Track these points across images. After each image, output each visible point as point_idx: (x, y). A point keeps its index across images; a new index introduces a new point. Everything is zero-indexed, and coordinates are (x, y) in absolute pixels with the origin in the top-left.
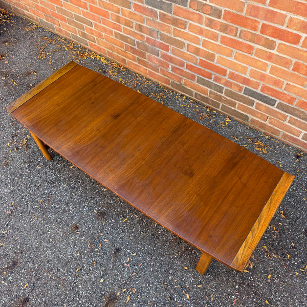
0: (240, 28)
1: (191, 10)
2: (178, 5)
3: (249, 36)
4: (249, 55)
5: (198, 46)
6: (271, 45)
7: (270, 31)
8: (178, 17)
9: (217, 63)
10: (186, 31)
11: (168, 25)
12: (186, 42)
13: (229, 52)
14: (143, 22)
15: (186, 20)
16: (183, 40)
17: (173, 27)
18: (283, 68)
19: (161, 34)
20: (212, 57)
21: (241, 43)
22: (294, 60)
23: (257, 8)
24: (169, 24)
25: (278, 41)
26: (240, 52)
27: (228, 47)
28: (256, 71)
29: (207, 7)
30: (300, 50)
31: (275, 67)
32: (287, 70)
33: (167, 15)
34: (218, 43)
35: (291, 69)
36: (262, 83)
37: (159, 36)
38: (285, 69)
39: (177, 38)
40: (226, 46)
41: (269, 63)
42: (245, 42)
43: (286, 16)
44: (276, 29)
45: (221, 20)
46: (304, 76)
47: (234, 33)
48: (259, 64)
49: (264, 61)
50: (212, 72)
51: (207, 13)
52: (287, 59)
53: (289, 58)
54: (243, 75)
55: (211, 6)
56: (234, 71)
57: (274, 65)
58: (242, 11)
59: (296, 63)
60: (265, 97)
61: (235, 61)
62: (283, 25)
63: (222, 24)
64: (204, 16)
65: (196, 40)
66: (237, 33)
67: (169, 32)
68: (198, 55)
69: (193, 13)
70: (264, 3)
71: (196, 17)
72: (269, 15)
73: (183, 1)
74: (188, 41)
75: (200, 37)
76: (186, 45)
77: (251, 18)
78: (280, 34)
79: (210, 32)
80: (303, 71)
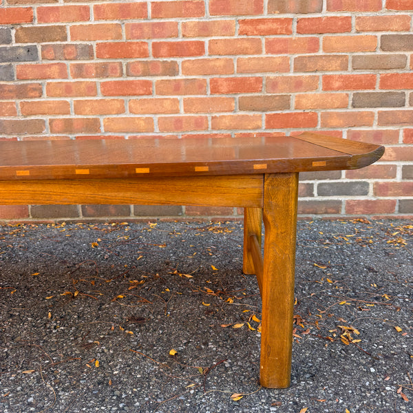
0: (124, 62)
1: (45, 62)
2: (22, 63)
3: (140, 67)
4: (150, 97)
5: (67, 117)
6: (171, 69)
7: (164, 50)
8: (25, 82)
9: (106, 131)
10: (44, 99)
11: (10, 101)
12: (47, 118)
13: (119, 105)
15: (40, 82)
16: (40, 117)
17: (18, 101)
18: (199, 96)
20: (93, 125)
21: (132, 82)
22: (208, 78)
23: (140, 26)
24: (12, 98)
25: (179, 60)
26: (135, 98)
27: (116, 98)
28: (166, 118)
29: (69, 49)
30: (209, 60)
31: (189, 98)
32: (205, 96)
33: (5, 85)
34: (99, 97)
35: (209, 92)
36: (180, 135)
38: (202, 96)
39: (28, 118)
40: (112, 98)
41: (178, 97)
42: (138, 78)
43: (177, 23)
44: (171, 45)
45: (96, 61)
46: (227, 96)
47: (119, 71)
48: (167, 104)
49: (172, 97)
51: (72, 57)
52: (199, 80)
53: (201, 77)
54: (150, 134)
55: (76, 45)
56: (135, 135)
57: (186, 97)
58: (120, 36)
59: (212, 80)
61: (132, 116)
62: (177, 36)
63: (97, 66)
64: (68, 63)
65: (64, 108)
66: (122, 70)
67: (14, 113)
68: (71, 132)
69: (49, 66)
70: (146, 17)
71: (55, 69)
72: (157, 30)
73: (31, 52)
74: (49, 114)
75: (68, 100)
76: (47, 124)
77: (135, 41)
78: (178, 50)
79: (83, 85)
80: (224, 88)
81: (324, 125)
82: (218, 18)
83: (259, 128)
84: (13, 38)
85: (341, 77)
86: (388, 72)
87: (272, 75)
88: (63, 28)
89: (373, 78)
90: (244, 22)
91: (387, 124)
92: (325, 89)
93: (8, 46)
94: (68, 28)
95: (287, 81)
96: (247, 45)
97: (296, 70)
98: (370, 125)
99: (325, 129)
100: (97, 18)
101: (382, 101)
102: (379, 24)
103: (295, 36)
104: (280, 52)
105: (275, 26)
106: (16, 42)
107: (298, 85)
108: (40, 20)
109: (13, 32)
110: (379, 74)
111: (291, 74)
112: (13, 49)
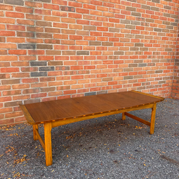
0: (77, 71)
1: (56, 71)
2: (50, 71)
3: (81, 72)
4: (83, 79)
5: (62, 86)
6: (88, 72)
7: (87, 68)
8: (50, 77)
9: (72, 89)
10: (56, 81)
12: (56, 86)
13: (75, 82)
14: (29, 87)
15: (54, 76)
16: (54, 86)
17: (48, 82)
18: (94, 78)
19: (41, 89)
20: (68, 87)
21: (79, 76)
22: (96, 74)
23: (81, 62)
24: (46, 81)
25: (90, 70)
26: (79, 80)
27: (75, 80)
28: (86, 84)
29: (63, 67)
30: (96, 70)
31: (92, 79)
33: (44, 78)
34: (71, 80)
35: (96, 77)
36: (89, 88)
37: (40, 90)
39: (50, 87)
41: (90, 79)
43: (90, 61)
44: (88, 66)
45: (70, 70)
46: (100, 78)
48: (87, 81)
49: (88, 79)
50: (70, 94)
51: (64, 69)
52: (94, 75)
54: (82, 89)
55: (65, 66)
56: (79, 89)
58: (76, 64)
59: (97, 75)
60: (92, 93)
61: (79, 84)
62: (89, 64)
63: (70, 72)
64: (63, 71)
65: (61, 83)
66: (77, 73)
67: (46, 85)
68: (63, 90)
69: (58, 72)
70: (83, 60)
71: (59, 73)
72: (85, 63)
73: (53, 68)
74: (57, 85)
75: (62, 81)
76: (56, 88)
77: (80, 65)
78: (90, 68)
79: (67, 77)
80: (100, 76)
81: (119, 84)
82: (98, 60)
83: (106, 85)
84: (47, 64)
85: (122, 73)
86: (130, 72)
87: (109, 73)
88: (62, 62)
89: (127, 73)
90: (104, 61)
91: (130, 83)
92: (119, 76)
93: (46, 66)
94: (63, 62)
95: (112, 74)
96: (104, 66)
97: (114, 72)
98: (127, 83)
99: (119, 85)
100: (71, 59)
101: (129, 78)
102: (129, 62)
103: (113, 64)
104: (110, 68)
105: (110, 62)
106: (48, 65)
107: (114, 75)
108: (56, 59)
109: (47, 62)
110: (129, 72)
111: (113, 73)
112: (47, 67)
